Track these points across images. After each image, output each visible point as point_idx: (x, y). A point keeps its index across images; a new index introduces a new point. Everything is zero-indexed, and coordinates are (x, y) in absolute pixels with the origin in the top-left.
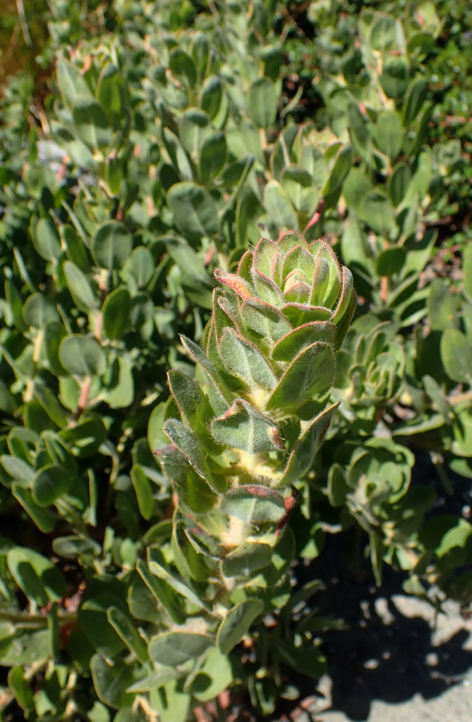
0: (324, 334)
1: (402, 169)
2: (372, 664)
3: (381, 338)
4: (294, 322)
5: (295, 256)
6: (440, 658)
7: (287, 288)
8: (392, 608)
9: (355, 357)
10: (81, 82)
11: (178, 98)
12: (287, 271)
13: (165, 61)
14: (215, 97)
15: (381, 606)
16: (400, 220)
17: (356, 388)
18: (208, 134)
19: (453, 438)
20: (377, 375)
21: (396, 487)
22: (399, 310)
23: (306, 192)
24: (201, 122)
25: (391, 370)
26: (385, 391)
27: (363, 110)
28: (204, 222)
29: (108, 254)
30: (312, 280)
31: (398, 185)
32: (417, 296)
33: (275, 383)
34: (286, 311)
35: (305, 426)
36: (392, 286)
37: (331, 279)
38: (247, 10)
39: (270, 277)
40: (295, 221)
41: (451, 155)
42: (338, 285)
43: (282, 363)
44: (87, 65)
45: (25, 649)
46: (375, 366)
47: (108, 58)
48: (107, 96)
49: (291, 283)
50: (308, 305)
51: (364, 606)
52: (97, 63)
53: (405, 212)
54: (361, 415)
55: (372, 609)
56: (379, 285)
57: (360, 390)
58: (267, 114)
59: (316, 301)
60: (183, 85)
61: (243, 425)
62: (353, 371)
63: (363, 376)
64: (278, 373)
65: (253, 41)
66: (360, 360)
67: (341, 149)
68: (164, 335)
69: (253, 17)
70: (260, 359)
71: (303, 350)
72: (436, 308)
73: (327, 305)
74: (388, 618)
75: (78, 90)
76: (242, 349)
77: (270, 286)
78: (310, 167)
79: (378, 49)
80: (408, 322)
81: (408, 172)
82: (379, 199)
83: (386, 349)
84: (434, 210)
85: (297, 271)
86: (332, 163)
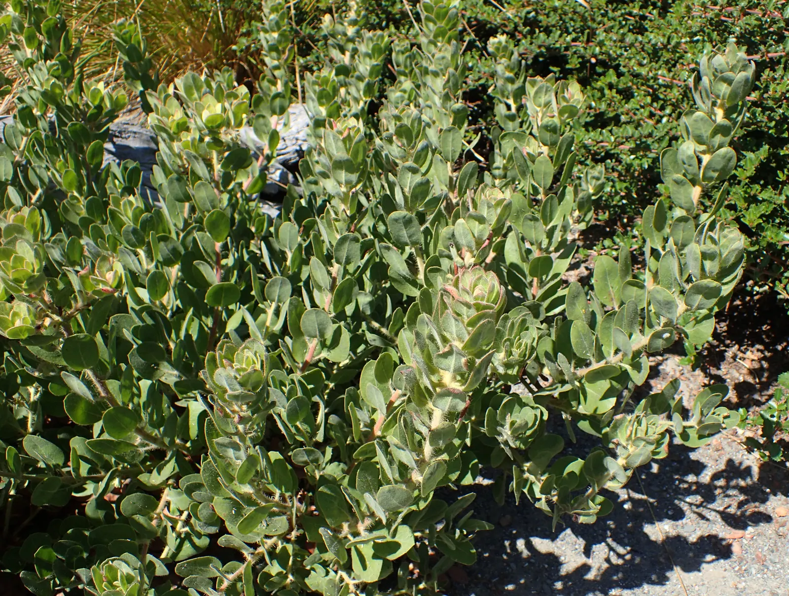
0: (491, 316)
1: (552, 198)
2: (510, 587)
3: (524, 322)
4: (478, 309)
5: (479, 278)
6: (564, 584)
7: (475, 294)
8: (529, 546)
9: (507, 333)
10: (340, 144)
11: (399, 152)
12: (475, 286)
13: (392, 130)
14: (424, 153)
15: (520, 544)
16: (550, 234)
17: (506, 351)
18: (418, 178)
19: (579, 403)
20: (520, 344)
21: (530, 425)
22: (546, 304)
23: (482, 226)
24: (414, 171)
25: (529, 342)
26: (525, 355)
27: (525, 154)
28: (410, 237)
29: (343, 254)
30: (487, 290)
31: (548, 209)
32: (560, 293)
33: (467, 338)
34: (474, 304)
35: (478, 361)
36: (542, 283)
37: (496, 291)
38: (444, 75)
39: (468, 288)
40: (473, 244)
41: (598, 179)
42: (498, 294)
43: (470, 329)
44: (345, 134)
45: (268, 525)
46: (519, 339)
47: (359, 130)
48: (356, 154)
49: (477, 292)
50: (484, 303)
51: (507, 543)
52: (352, 133)
53: (554, 228)
54: (510, 372)
55: (513, 546)
56: (531, 283)
57: (509, 353)
58: (454, 151)
59: (488, 301)
60: (403, 145)
61: (450, 357)
62: (506, 341)
63: (512, 345)
64: (469, 333)
65: (446, 98)
66: (510, 334)
67: (505, 203)
68: (363, 312)
69: (448, 81)
70: (461, 325)
71: (481, 322)
72: (572, 304)
73: (493, 302)
74: (526, 553)
75: (338, 149)
76: (453, 321)
77: (468, 293)
78: (485, 212)
79: (540, 106)
80: (551, 314)
81: (556, 200)
82: (535, 219)
83: (527, 329)
84: (583, 220)
85: (480, 286)
86: (499, 210)
